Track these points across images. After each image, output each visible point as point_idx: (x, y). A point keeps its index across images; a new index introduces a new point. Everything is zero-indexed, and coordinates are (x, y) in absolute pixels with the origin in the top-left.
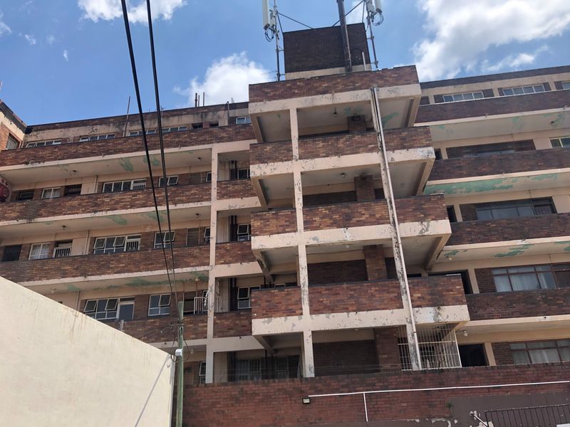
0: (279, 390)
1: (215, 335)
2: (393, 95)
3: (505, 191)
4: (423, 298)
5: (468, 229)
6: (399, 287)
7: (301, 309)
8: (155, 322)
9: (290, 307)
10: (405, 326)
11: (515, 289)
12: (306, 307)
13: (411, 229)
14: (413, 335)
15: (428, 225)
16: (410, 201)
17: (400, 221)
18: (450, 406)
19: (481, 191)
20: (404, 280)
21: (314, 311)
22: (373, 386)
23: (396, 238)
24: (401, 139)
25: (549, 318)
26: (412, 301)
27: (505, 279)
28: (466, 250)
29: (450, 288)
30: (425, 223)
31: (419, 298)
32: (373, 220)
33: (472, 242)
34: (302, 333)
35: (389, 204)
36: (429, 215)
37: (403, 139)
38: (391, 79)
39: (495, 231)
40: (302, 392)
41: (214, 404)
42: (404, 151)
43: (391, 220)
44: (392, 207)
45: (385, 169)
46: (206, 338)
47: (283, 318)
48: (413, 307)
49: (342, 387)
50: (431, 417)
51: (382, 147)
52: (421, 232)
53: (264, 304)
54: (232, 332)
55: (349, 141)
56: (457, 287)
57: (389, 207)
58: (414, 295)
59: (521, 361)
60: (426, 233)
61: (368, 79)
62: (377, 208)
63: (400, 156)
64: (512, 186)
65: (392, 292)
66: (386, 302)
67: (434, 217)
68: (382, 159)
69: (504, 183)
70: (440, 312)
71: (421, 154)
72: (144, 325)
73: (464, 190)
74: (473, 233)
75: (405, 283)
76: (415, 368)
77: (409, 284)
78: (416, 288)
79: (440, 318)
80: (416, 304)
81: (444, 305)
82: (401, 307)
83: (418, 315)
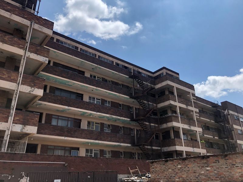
2: (40, 30)
3: (69, 86)
4: (19, 120)
5: (50, 97)
6: (10, 113)
10: (5, 131)
11: (58, 125)
13: (26, 89)
14: (7, 136)
15: (34, 90)
16: (30, 77)
17: (22, 84)
18: (13, 169)
19: (60, 83)
20: (13, 110)
23: (17, 91)
24: (36, 49)
25: (66, 138)
26: (13, 120)
27: (56, 120)
28: (45, 105)
29: (33, 118)
30: (33, 89)
31: (17, 119)
32: (9, 79)
33: (49, 102)
35: (20, 75)
36: (36, 86)
37: (37, 50)
38: (42, 23)
39: (59, 100)
42: (35, 55)
43: (18, 82)
44: (20, 77)
45: (24, 59)
48: (13, 123)
51: (26, 49)
52: (30, 91)
55: (11, 39)
56: (36, 119)
57: (19, 76)
58: (16, 118)
59: (50, 153)
60: (32, 93)
61: (31, 16)
62: (13, 75)
63: (33, 56)
64: (72, 86)
65: (5, 114)
67: (37, 87)
68: (24, 54)
69: (70, 84)
70: (25, 128)
71: (43, 59)
73: (54, 80)
74: (51, 99)
75: (13, 112)
76: (3, 150)
77: (15, 112)
78: (18, 115)
79: (24, 130)
80: (15, 122)
81: (27, 125)
82: (7, 122)
83: (14, 127)
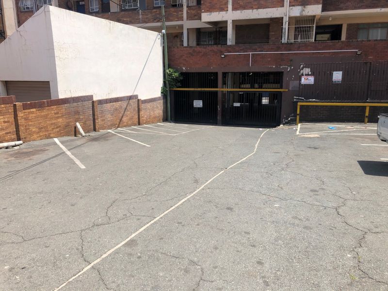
0: (211, 51)
1: (187, 19)
4: (297, 1)
7: (227, 7)
8: (157, 11)
9: (222, 6)
10: (283, 18)
12: (230, 6)
14: (286, 23)
21: (234, 9)
22: (255, 50)
25: (383, 10)
26: (290, 2)
34: (227, 21)
40: (221, 52)
41: (182, 56)
46: (183, 20)
47: (218, 13)
48: (290, 6)
49: (241, 50)
50: (280, 65)
53: (208, 5)
54: (196, 17)
59: (362, 37)
66: (275, 3)
70: (305, 9)
72: (151, 13)
76: (283, 41)
79: (304, 13)
80: (291, 4)
81: (308, 5)
82: (283, 6)
83: (291, 11)
